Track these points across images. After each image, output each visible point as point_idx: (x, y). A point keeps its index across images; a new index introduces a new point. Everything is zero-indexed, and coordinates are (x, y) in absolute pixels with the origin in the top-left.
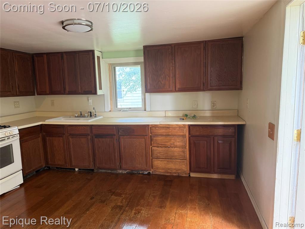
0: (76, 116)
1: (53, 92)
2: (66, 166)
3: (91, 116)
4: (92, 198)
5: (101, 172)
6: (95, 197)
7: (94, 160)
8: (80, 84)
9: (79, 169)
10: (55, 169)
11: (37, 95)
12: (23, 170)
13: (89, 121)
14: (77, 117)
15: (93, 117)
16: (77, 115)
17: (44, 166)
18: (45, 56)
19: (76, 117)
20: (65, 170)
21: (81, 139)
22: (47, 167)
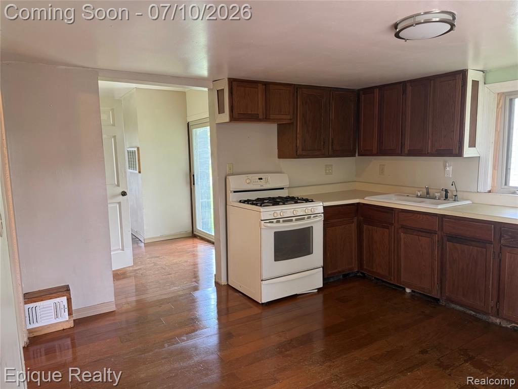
0: (419, 194)
1: (383, 152)
2: (391, 280)
3: (446, 197)
4: (424, 352)
5: (453, 308)
6: (429, 352)
7: (441, 282)
8: (430, 136)
9: (412, 291)
10: (373, 280)
11: (358, 155)
12: (325, 268)
13: (440, 207)
14: (421, 197)
15: (451, 199)
16: (421, 192)
17: (356, 270)
18: (377, 91)
19: (418, 196)
20: (388, 285)
21: (420, 237)
22: (362, 273)
